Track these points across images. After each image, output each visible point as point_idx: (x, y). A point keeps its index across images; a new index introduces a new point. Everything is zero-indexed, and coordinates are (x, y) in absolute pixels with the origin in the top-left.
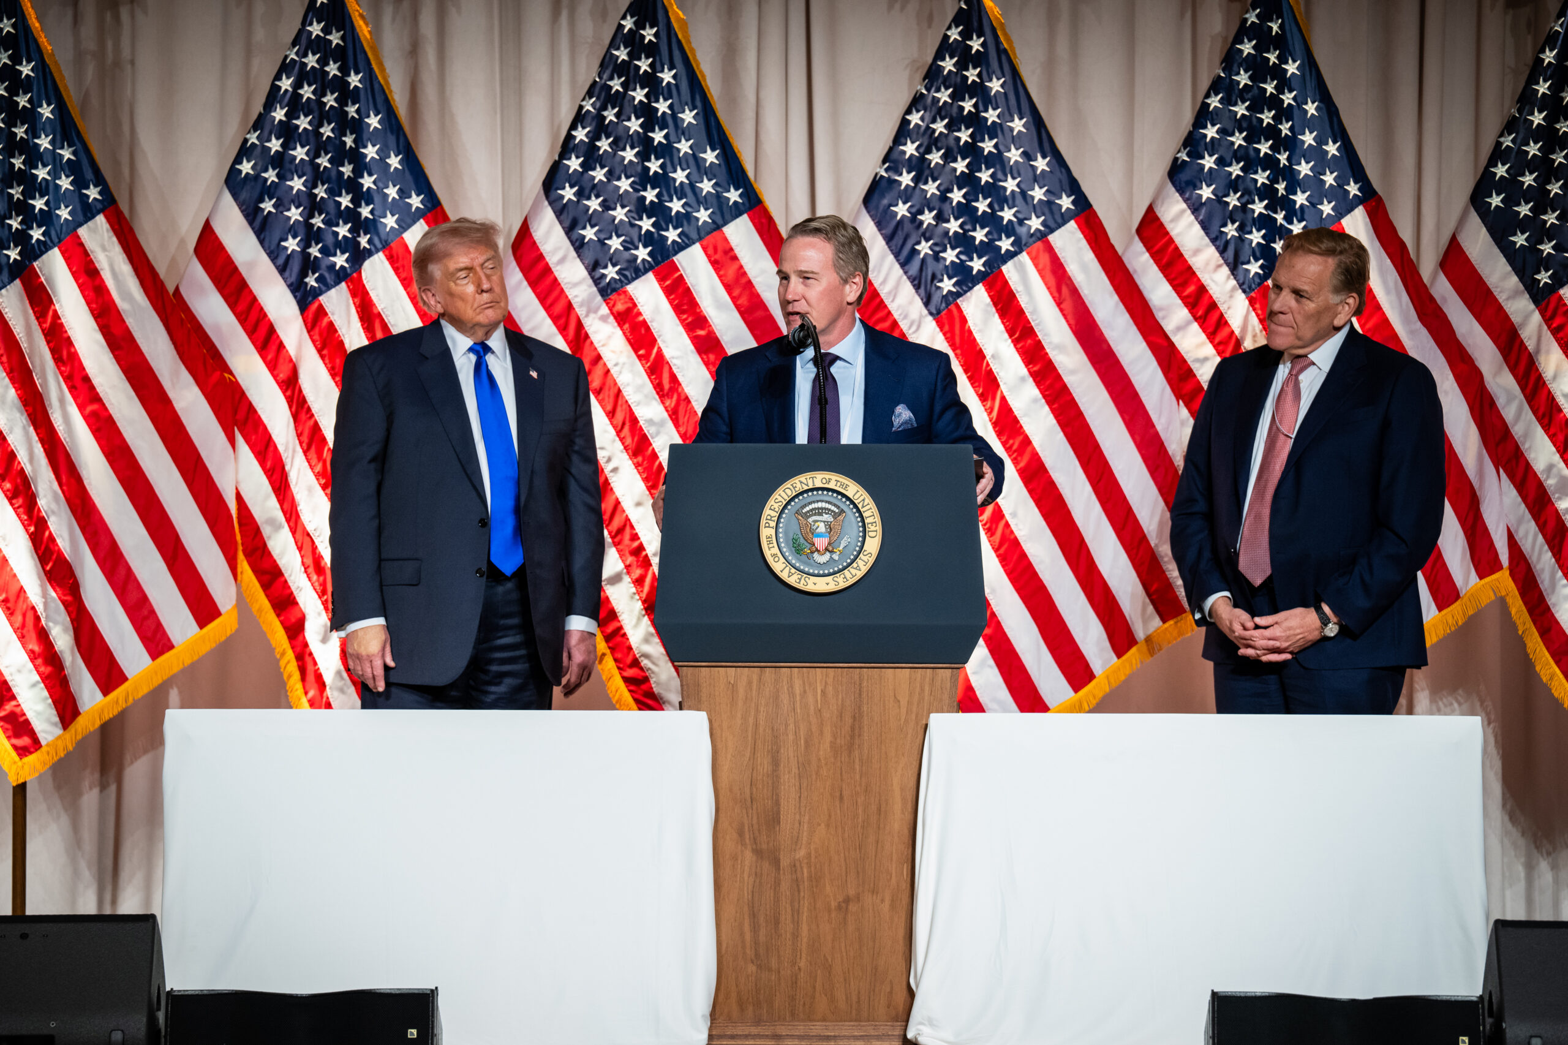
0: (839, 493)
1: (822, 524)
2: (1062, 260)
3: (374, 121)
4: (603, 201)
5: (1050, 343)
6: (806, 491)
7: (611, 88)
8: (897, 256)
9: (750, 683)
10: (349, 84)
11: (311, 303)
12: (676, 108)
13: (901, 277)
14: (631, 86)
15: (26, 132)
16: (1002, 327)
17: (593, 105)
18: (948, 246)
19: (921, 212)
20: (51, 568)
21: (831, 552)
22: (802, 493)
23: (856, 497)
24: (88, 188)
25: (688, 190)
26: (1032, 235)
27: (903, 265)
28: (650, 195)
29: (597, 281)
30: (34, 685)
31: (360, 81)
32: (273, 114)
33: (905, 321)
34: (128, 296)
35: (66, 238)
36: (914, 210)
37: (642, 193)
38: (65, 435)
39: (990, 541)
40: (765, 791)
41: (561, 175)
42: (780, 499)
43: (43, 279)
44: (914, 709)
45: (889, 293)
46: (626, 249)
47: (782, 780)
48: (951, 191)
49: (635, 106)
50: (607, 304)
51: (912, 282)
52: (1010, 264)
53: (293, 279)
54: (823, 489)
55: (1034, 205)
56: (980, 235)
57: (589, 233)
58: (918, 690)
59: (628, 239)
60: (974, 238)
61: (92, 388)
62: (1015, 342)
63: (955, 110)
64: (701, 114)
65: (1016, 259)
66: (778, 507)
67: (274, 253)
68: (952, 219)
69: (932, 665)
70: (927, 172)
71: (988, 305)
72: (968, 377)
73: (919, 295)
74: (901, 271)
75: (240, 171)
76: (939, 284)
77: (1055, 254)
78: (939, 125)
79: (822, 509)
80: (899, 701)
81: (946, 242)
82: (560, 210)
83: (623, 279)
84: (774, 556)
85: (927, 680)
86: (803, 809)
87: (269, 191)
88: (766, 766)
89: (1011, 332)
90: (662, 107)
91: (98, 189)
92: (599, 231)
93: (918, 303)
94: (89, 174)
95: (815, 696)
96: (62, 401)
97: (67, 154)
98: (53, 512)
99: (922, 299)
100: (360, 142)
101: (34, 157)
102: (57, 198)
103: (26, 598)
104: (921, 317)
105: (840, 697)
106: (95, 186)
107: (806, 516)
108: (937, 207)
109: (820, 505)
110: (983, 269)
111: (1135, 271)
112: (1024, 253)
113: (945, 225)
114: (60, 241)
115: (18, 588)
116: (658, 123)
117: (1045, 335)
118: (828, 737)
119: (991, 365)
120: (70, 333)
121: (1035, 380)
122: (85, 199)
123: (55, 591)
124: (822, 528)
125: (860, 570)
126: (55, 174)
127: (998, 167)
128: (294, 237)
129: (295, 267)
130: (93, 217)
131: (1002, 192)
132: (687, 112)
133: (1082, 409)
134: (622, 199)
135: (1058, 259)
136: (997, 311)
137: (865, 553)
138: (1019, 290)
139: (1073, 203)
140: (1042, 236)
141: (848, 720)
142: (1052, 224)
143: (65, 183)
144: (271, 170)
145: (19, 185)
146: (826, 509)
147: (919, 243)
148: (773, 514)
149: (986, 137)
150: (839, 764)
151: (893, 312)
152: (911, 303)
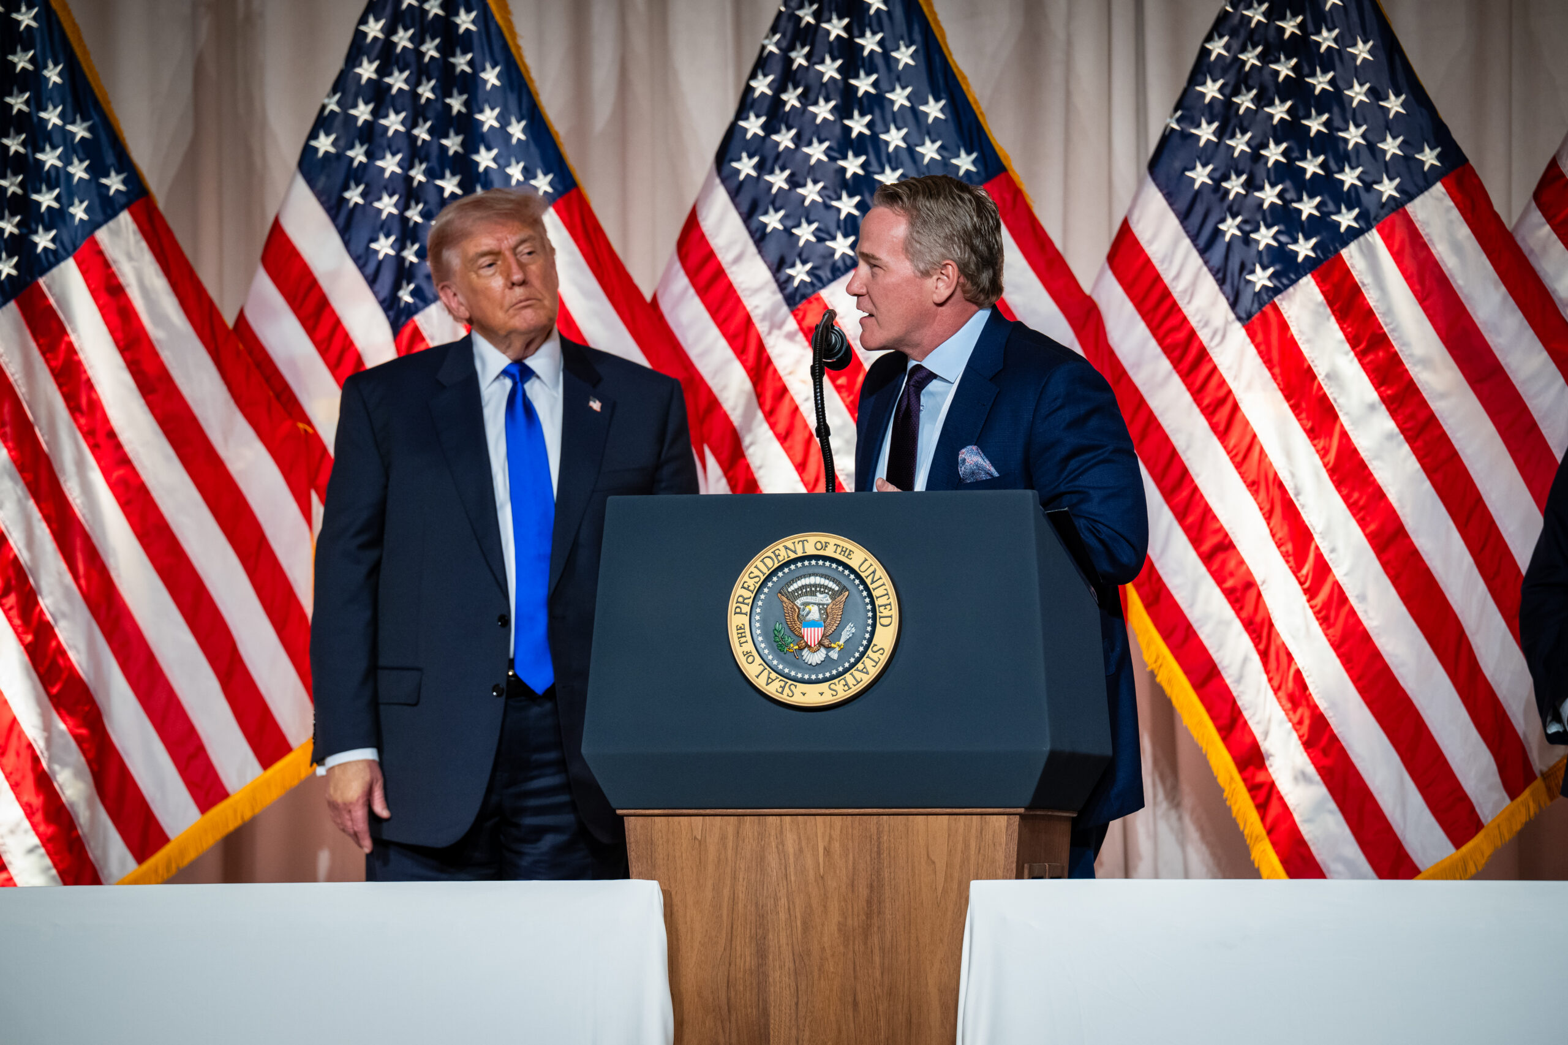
0: (839, 563)
1: (816, 607)
2: (1426, 239)
3: (491, 77)
4: (792, 175)
5: (1411, 355)
6: (794, 561)
7: (800, 19)
8: (1194, 239)
9: (723, 838)
10: (457, 26)
11: (405, 325)
12: (888, 44)
13: (1200, 269)
14: (826, 15)
15: (27, 102)
16: (1340, 335)
17: (777, 44)
18: (1262, 223)
19: (1226, 178)
20: (59, 692)
21: (829, 648)
22: (787, 564)
23: (863, 568)
24: (107, 175)
25: (905, 157)
26: (1383, 205)
27: (1203, 252)
28: (853, 165)
29: (783, 284)
30: (31, 851)
31: (473, 22)
32: (358, 70)
33: (1206, 330)
34: (161, 320)
35: (82, 244)
36: (1217, 175)
37: (841, 163)
38: (85, 511)
39: (1326, 635)
40: (748, 994)
41: (736, 143)
42: (756, 572)
43: (52, 301)
44: (956, 875)
45: (1185, 291)
46: (820, 240)
47: (771, 980)
48: (1265, 146)
49: (831, 43)
50: (795, 316)
51: (1214, 276)
52: (1353, 246)
53: (385, 292)
54: (817, 557)
55: (1386, 163)
56: (1307, 207)
57: (773, 221)
58: (960, 846)
59: (822, 226)
60: (1299, 212)
61: (119, 446)
62: (1360, 356)
63: (1272, 33)
64: (921, 52)
65: (1361, 239)
66: (753, 584)
67: (362, 258)
68: (1267, 186)
69: (979, 810)
70: (1234, 121)
71: (1320, 304)
72: (1291, 406)
73: (1224, 293)
74: (1200, 261)
75: (316, 150)
76: (1249, 277)
77: (1416, 229)
78: (1250, 55)
79: (815, 586)
80: (934, 863)
81: (1259, 217)
82: (736, 191)
83: (815, 281)
84: (747, 654)
85: (973, 831)
86: (801, 1021)
87: (357, 175)
88: (748, 959)
89: (1353, 341)
90: (870, 43)
91: (121, 177)
92: (785, 217)
93: (1223, 304)
94: (110, 159)
95: (815, 856)
96: (80, 464)
97: (80, 131)
98: (64, 615)
99: (1228, 299)
100: (473, 105)
101: (39, 136)
102: (69, 192)
103: (21, 733)
104: (1227, 323)
105: (851, 856)
106: (118, 173)
107: (792, 597)
108: (1247, 170)
109: (812, 580)
110: (1312, 255)
111: (1532, 251)
112: (1374, 231)
113: (1257, 194)
114: (75, 248)
115: (11, 718)
116: (863, 66)
117: (1404, 344)
118: (835, 917)
119: (1325, 388)
120: (91, 373)
121: (1388, 409)
122: (104, 191)
123: (65, 722)
124: (814, 614)
125: (867, 673)
126: (66, 159)
127: (1336, 110)
128: (387, 236)
129: (387, 278)
130: (114, 214)
131: (1341, 145)
132: (903, 49)
133: (1457, 447)
134: (814, 172)
135: (1420, 237)
136: (1334, 312)
137: (875, 649)
138: (1366, 281)
139: (1439, 157)
140: (1397, 205)
141: (863, 891)
142: (1411, 188)
143: (78, 171)
144: (358, 145)
145: (15, 174)
146: (821, 586)
147: (1223, 220)
148: (747, 594)
149: (1318, 69)
150: (851, 955)
151: (1189, 318)
152: (1214, 304)
